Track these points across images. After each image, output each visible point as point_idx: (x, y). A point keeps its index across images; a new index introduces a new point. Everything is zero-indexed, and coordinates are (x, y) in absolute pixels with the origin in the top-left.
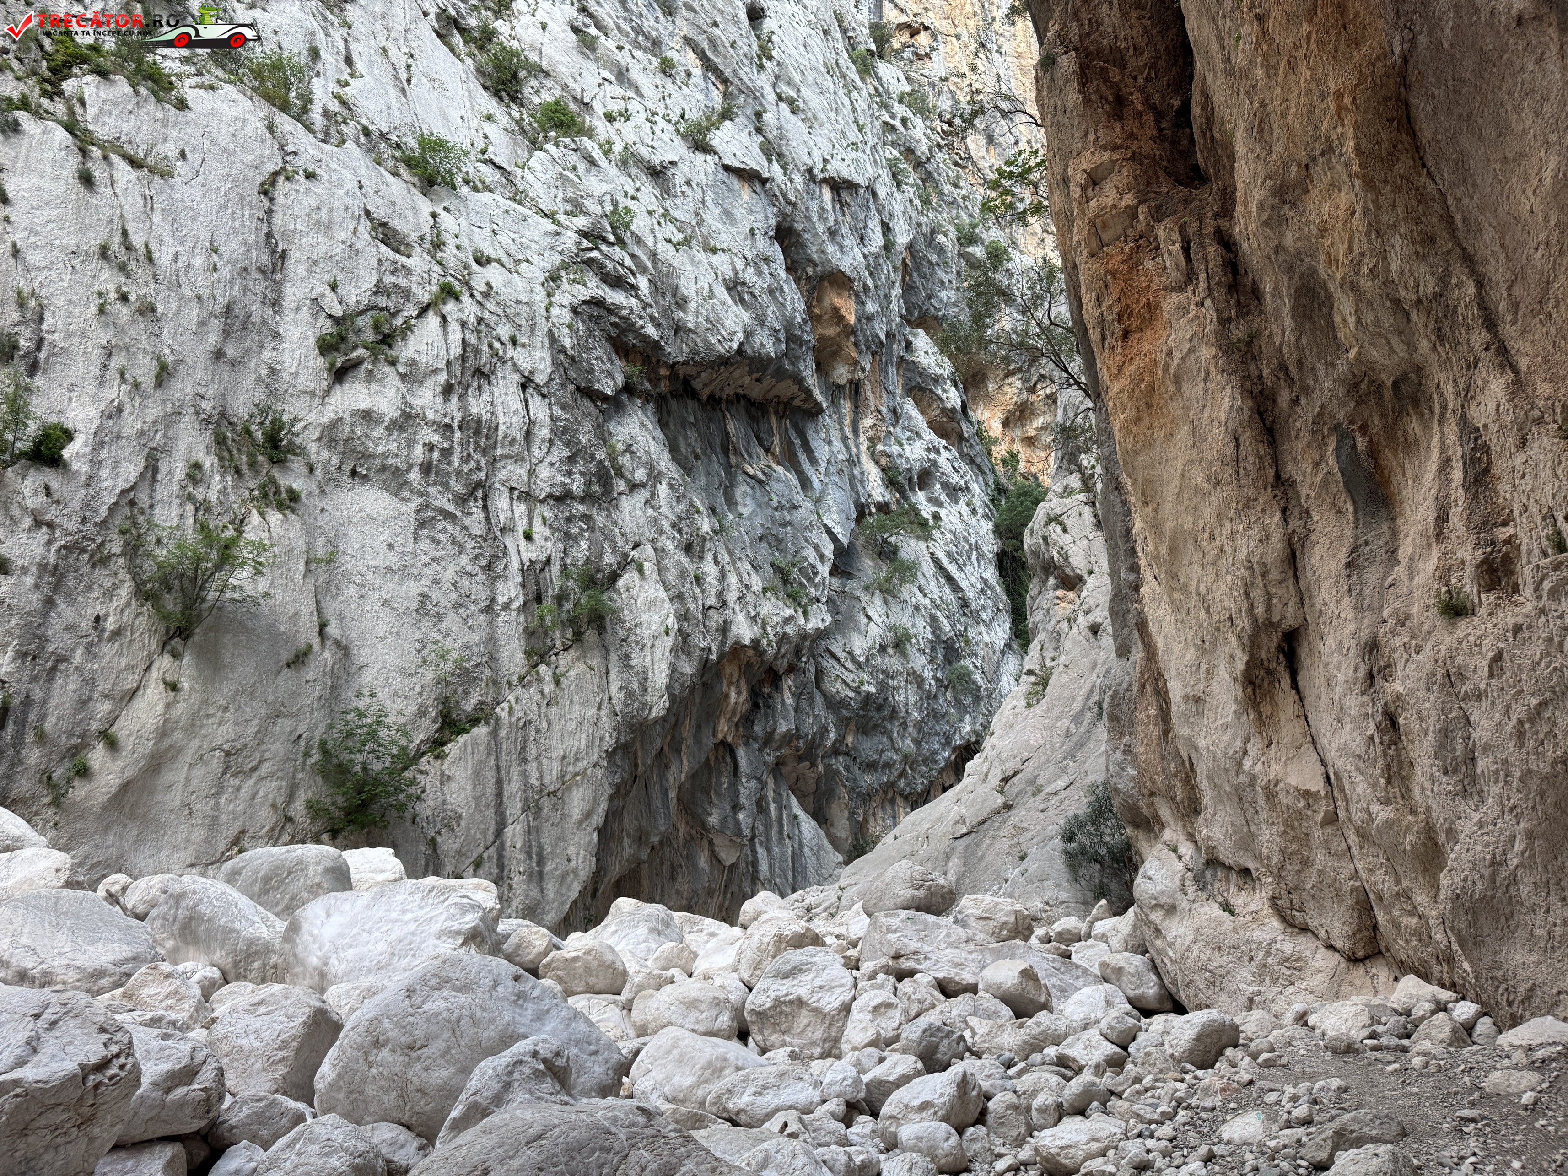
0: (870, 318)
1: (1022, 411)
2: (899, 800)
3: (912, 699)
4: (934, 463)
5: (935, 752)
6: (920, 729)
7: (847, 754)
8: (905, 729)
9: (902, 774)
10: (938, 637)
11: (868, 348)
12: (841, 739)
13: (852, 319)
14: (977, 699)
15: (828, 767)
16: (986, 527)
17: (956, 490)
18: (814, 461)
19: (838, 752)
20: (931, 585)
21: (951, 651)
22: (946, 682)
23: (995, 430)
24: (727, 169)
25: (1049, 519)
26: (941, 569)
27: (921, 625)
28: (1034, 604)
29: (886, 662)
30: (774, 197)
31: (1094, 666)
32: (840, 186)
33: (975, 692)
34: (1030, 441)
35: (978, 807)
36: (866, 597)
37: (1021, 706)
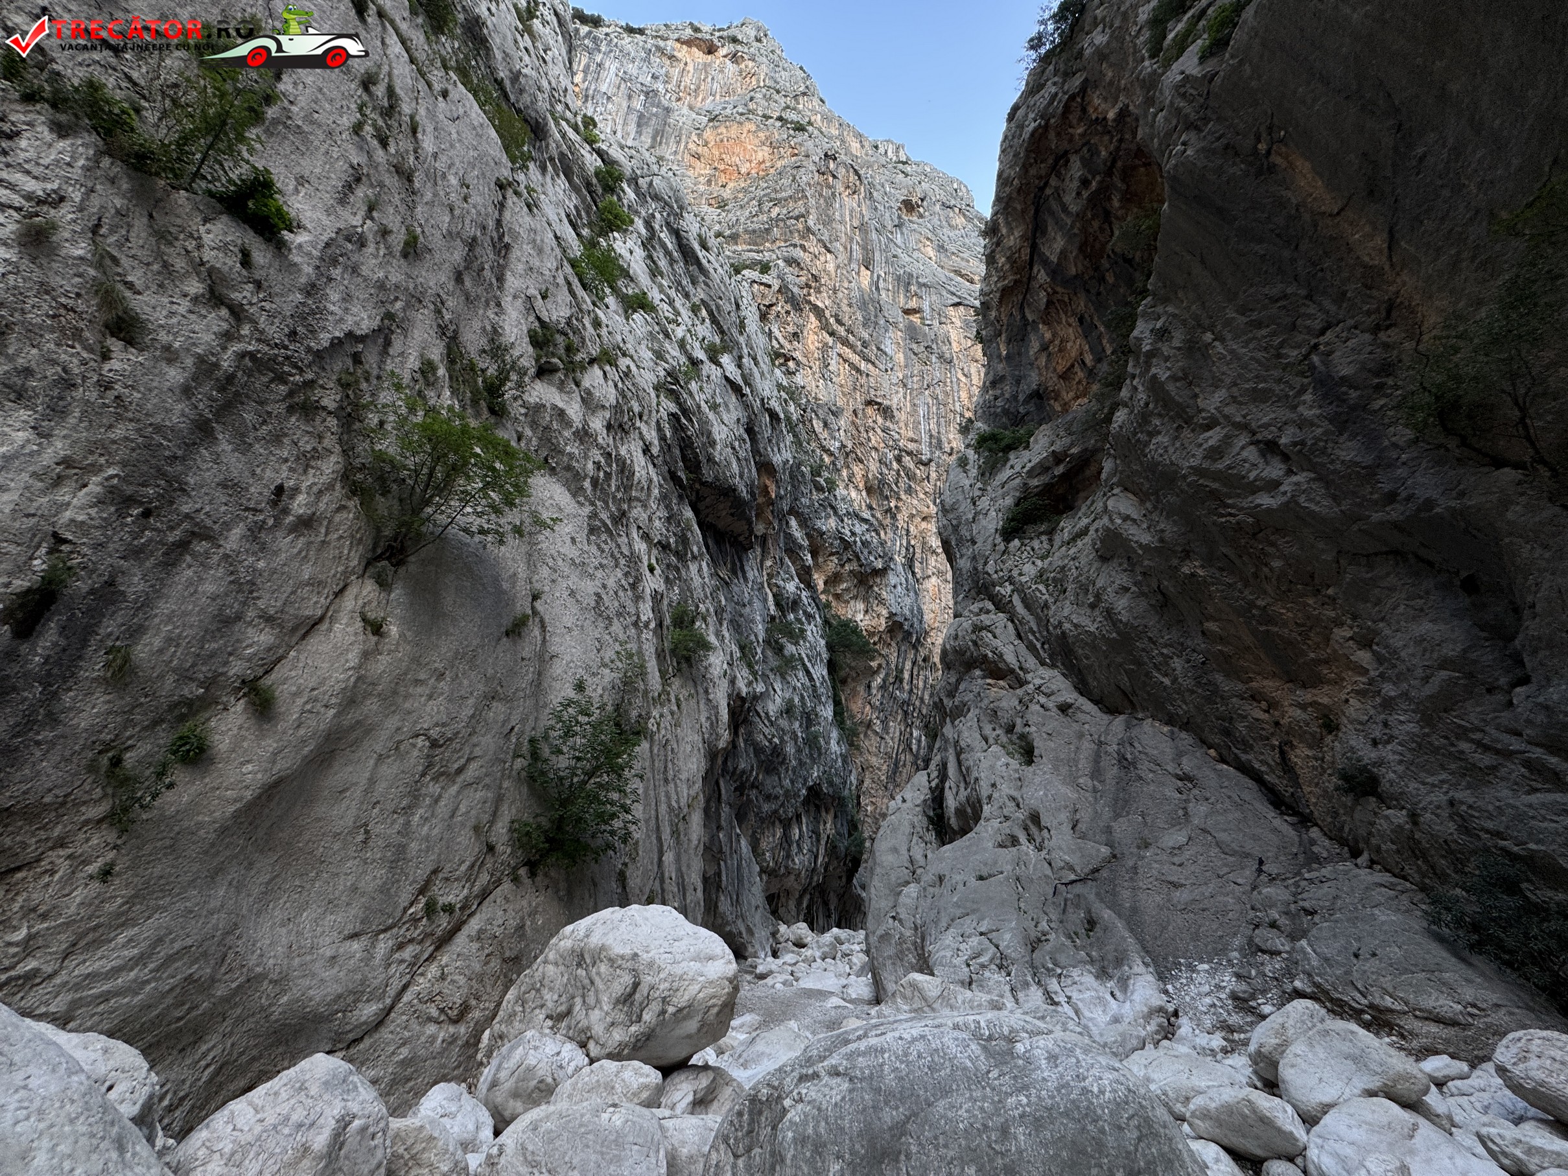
0: (781, 498)
2: (777, 823)
3: (793, 751)
4: (800, 597)
5: (799, 790)
6: (794, 773)
7: (757, 788)
8: (787, 772)
10: (804, 710)
11: (778, 516)
12: (756, 778)
13: (774, 496)
15: (748, 796)
16: (823, 642)
17: (809, 617)
18: (746, 579)
19: (753, 786)
20: (801, 674)
21: (809, 720)
22: (806, 741)
23: (821, 586)
24: (727, 378)
25: (977, 628)
26: (804, 664)
27: (796, 700)
28: (957, 689)
29: (783, 723)
30: (747, 406)
31: (1081, 736)
32: (774, 416)
33: (819, 749)
34: (837, 597)
35: (1079, 854)
36: (772, 676)
37: (1014, 763)
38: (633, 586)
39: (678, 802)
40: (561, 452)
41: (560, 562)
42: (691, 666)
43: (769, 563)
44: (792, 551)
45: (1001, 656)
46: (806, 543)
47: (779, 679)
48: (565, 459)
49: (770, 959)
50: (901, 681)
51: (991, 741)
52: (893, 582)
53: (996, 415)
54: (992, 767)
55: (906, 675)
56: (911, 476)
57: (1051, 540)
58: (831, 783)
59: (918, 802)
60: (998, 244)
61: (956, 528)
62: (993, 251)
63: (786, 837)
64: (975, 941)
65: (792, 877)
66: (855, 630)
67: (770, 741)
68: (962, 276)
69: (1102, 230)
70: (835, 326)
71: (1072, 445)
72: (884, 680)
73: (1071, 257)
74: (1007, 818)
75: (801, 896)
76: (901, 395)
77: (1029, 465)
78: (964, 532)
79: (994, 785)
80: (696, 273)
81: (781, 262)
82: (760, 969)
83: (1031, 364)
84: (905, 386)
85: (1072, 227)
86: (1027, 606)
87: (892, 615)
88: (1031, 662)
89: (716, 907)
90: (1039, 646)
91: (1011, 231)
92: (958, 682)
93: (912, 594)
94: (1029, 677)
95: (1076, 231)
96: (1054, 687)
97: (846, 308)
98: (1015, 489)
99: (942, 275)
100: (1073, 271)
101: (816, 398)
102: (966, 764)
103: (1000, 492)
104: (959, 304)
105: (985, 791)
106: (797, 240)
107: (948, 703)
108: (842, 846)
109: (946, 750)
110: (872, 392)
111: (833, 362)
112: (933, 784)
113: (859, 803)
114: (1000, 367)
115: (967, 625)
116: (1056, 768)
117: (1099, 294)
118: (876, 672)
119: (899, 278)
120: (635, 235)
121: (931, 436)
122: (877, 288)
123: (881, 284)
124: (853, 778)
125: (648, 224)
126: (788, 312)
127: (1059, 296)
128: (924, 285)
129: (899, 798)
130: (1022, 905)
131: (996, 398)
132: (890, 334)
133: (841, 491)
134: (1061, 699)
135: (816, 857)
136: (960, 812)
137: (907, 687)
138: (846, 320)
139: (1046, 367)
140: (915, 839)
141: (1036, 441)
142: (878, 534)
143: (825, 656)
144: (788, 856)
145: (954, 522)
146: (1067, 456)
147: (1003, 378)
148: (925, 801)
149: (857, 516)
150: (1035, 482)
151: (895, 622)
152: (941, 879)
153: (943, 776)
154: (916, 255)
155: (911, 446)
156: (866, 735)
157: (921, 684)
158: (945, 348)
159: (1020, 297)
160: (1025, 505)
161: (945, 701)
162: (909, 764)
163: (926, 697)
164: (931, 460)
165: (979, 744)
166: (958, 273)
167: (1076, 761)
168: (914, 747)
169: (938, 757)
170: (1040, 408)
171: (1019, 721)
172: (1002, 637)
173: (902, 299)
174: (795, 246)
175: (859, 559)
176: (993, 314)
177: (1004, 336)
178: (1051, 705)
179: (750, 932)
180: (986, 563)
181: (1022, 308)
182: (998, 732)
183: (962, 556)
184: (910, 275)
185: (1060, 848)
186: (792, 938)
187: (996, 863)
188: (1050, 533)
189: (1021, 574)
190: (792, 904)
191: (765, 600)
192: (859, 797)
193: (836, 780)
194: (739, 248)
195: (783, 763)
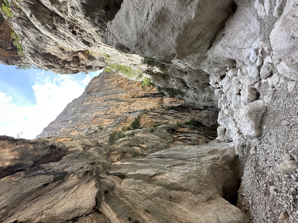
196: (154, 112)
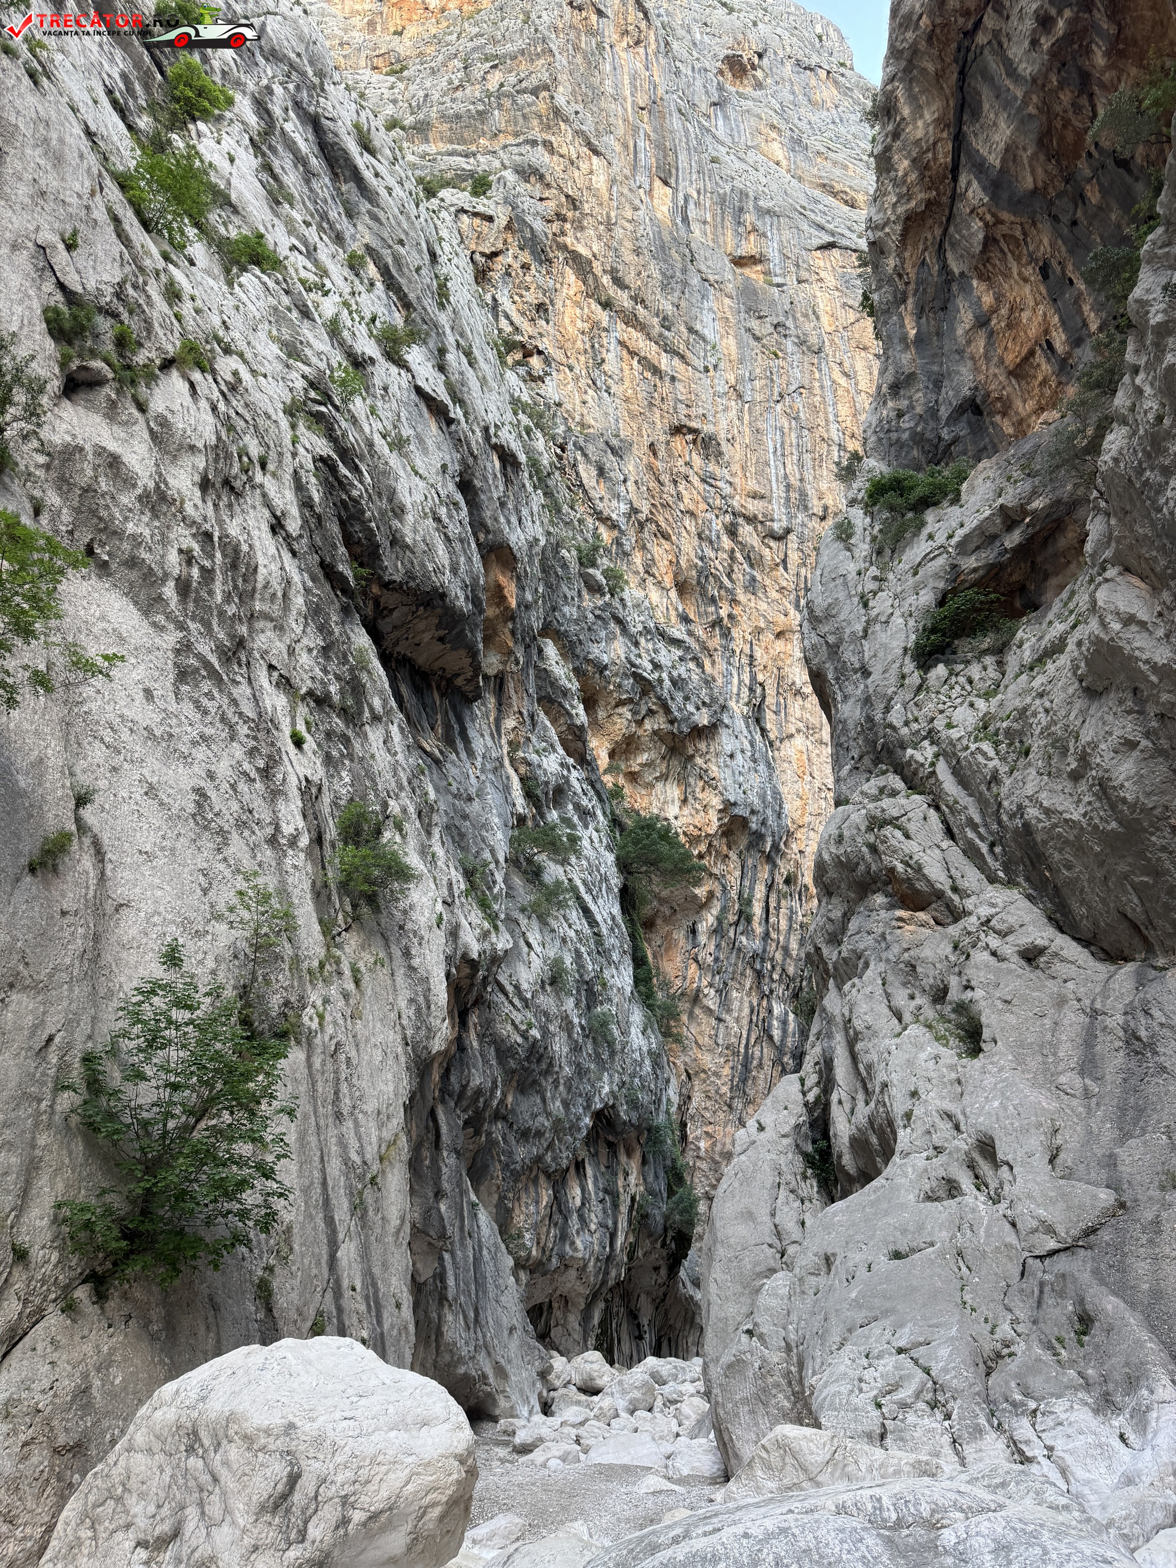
0: (527, 607)
1: (628, 744)
2: (542, 1179)
3: (565, 1050)
4: (567, 781)
5: (579, 1119)
6: (569, 1089)
7: (504, 1118)
8: (556, 1087)
9: (551, 1146)
10: (581, 976)
11: (523, 639)
12: (502, 1101)
13: (514, 604)
14: (613, 1053)
15: (489, 1134)
16: (610, 858)
17: (585, 814)
18: (471, 753)
19: (498, 1116)
20: (574, 915)
21: (591, 993)
22: (589, 1032)
23: (603, 761)
24: (419, 390)
25: (876, 823)
26: (579, 898)
27: (568, 960)
28: (844, 929)
29: (546, 1001)
30: (458, 442)
31: (1061, 1002)
32: (507, 458)
33: (611, 1044)
34: (633, 777)
35: (1061, 1205)
36: (523, 921)
37: (949, 1055)
38: (266, 773)
39: (361, 1152)
40: (118, 534)
41: (125, 735)
42: (377, 910)
43: (510, 723)
44: (551, 701)
45: (919, 869)
46: (574, 686)
47: (535, 924)
48: (126, 546)
49: (539, 1418)
50: (749, 920)
51: (907, 1017)
52: (728, 749)
53: (899, 444)
54: (910, 1063)
55: (757, 909)
56: (754, 560)
57: (1000, 664)
58: (634, 1104)
59: (787, 1129)
60: (896, 135)
61: (834, 650)
62: (887, 149)
63: (559, 1204)
64: (889, 1364)
65: (572, 1274)
66: (666, 835)
67: (524, 1035)
68: (835, 195)
69: (1077, 108)
70: (613, 291)
71: (1034, 494)
72: (719, 920)
73: (1025, 156)
74: (938, 1150)
75: (589, 1306)
76: (733, 413)
77: (960, 533)
78: (849, 656)
79: (914, 1094)
80: (354, 195)
81: (510, 176)
82: (521, 1438)
83: (960, 352)
84: (740, 396)
85: (1025, 102)
86: (963, 781)
87: (728, 805)
88: (972, 878)
89: (439, 1333)
90: (984, 848)
91: (918, 110)
92: (847, 917)
93: (762, 768)
94: (969, 903)
95: (1032, 110)
96: (1012, 920)
97: (629, 257)
98: (936, 576)
99: (800, 193)
100: (1029, 183)
101: (582, 425)
102: (864, 1059)
103: (911, 581)
104: (831, 246)
105: (899, 1105)
106: (536, 133)
107: (830, 954)
108: (658, 1212)
109: (830, 1036)
110: (682, 410)
111: (610, 357)
112: (811, 1097)
113: (684, 1137)
114: (907, 359)
115: (858, 817)
116: (1020, 1060)
117: (1074, 223)
118: (704, 906)
119: (723, 200)
120: (237, 127)
121: (788, 487)
122: (685, 220)
123: (692, 212)
124: (673, 1093)
125: (261, 106)
126: (525, 267)
127: (1004, 229)
128: (768, 212)
129: (751, 1124)
130: (967, 1297)
131: (900, 415)
132: (711, 303)
133: (632, 592)
134: (1024, 939)
135: (613, 1236)
136: (858, 1144)
137: (759, 930)
138: (630, 278)
139: (987, 357)
140: (783, 1193)
141: (972, 487)
142: (701, 666)
143: (616, 881)
144: (564, 1236)
145: (831, 639)
146: (1025, 513)
147: (911, 377)
148: (798, 1126)
149: (662, 635)
150: (970, 562)
151: (735, 818)
152: (828, 1261)
153: (827, 1082)
154: (751, 157)
155: (754, 507)
156: (691, 1015)
157: (783, 924)
158: (808, 327)
159: (938, 232)
160: (953, 604)
161: (825, 951)
162: (767, 1063)
163: (794, 945)
164: (788, 531)
165: (886, 1023)
166: (827, 188)
167: (1054, 1047)
168: (776, 1033)
169: (818, 1049)
170: (977, 430)
171: (954, 982)
172: (920, 837)
173: (729, 240)
174: (534, 143)
175: (667, 710)
176: (891, 262)
177: (910, 301)
178: (1008, 949)
179: (501, 1373)
180: (887, 709)
181: (941, 251)
182: (919, 1001)
183: (846, 698)
184: (743, 194)
185: (1030, 1197)
186: (576, 1379)
187: (921, 1228)
188: (1000, 651)
189: (949, 726)
190: (574, 1320)
191: (507, 789)
192: (683, 1125)
193: (644, 1098)
194: (432, 149)
195: (547, 1072)
196: (772, 904)
